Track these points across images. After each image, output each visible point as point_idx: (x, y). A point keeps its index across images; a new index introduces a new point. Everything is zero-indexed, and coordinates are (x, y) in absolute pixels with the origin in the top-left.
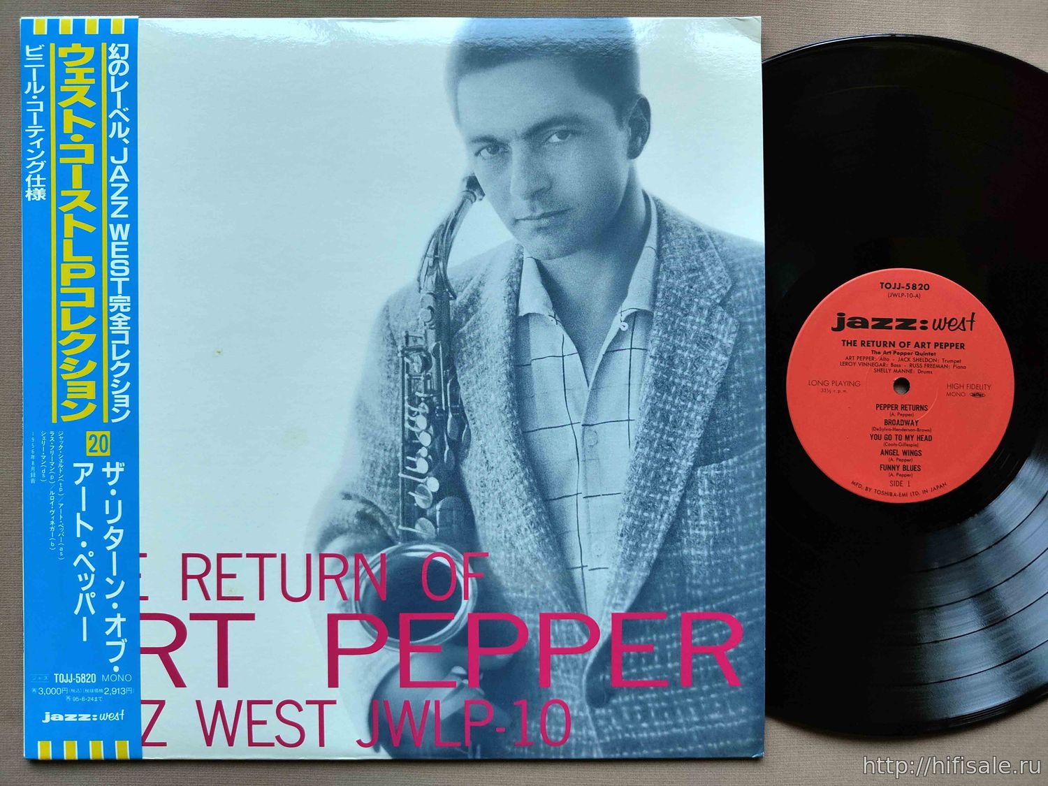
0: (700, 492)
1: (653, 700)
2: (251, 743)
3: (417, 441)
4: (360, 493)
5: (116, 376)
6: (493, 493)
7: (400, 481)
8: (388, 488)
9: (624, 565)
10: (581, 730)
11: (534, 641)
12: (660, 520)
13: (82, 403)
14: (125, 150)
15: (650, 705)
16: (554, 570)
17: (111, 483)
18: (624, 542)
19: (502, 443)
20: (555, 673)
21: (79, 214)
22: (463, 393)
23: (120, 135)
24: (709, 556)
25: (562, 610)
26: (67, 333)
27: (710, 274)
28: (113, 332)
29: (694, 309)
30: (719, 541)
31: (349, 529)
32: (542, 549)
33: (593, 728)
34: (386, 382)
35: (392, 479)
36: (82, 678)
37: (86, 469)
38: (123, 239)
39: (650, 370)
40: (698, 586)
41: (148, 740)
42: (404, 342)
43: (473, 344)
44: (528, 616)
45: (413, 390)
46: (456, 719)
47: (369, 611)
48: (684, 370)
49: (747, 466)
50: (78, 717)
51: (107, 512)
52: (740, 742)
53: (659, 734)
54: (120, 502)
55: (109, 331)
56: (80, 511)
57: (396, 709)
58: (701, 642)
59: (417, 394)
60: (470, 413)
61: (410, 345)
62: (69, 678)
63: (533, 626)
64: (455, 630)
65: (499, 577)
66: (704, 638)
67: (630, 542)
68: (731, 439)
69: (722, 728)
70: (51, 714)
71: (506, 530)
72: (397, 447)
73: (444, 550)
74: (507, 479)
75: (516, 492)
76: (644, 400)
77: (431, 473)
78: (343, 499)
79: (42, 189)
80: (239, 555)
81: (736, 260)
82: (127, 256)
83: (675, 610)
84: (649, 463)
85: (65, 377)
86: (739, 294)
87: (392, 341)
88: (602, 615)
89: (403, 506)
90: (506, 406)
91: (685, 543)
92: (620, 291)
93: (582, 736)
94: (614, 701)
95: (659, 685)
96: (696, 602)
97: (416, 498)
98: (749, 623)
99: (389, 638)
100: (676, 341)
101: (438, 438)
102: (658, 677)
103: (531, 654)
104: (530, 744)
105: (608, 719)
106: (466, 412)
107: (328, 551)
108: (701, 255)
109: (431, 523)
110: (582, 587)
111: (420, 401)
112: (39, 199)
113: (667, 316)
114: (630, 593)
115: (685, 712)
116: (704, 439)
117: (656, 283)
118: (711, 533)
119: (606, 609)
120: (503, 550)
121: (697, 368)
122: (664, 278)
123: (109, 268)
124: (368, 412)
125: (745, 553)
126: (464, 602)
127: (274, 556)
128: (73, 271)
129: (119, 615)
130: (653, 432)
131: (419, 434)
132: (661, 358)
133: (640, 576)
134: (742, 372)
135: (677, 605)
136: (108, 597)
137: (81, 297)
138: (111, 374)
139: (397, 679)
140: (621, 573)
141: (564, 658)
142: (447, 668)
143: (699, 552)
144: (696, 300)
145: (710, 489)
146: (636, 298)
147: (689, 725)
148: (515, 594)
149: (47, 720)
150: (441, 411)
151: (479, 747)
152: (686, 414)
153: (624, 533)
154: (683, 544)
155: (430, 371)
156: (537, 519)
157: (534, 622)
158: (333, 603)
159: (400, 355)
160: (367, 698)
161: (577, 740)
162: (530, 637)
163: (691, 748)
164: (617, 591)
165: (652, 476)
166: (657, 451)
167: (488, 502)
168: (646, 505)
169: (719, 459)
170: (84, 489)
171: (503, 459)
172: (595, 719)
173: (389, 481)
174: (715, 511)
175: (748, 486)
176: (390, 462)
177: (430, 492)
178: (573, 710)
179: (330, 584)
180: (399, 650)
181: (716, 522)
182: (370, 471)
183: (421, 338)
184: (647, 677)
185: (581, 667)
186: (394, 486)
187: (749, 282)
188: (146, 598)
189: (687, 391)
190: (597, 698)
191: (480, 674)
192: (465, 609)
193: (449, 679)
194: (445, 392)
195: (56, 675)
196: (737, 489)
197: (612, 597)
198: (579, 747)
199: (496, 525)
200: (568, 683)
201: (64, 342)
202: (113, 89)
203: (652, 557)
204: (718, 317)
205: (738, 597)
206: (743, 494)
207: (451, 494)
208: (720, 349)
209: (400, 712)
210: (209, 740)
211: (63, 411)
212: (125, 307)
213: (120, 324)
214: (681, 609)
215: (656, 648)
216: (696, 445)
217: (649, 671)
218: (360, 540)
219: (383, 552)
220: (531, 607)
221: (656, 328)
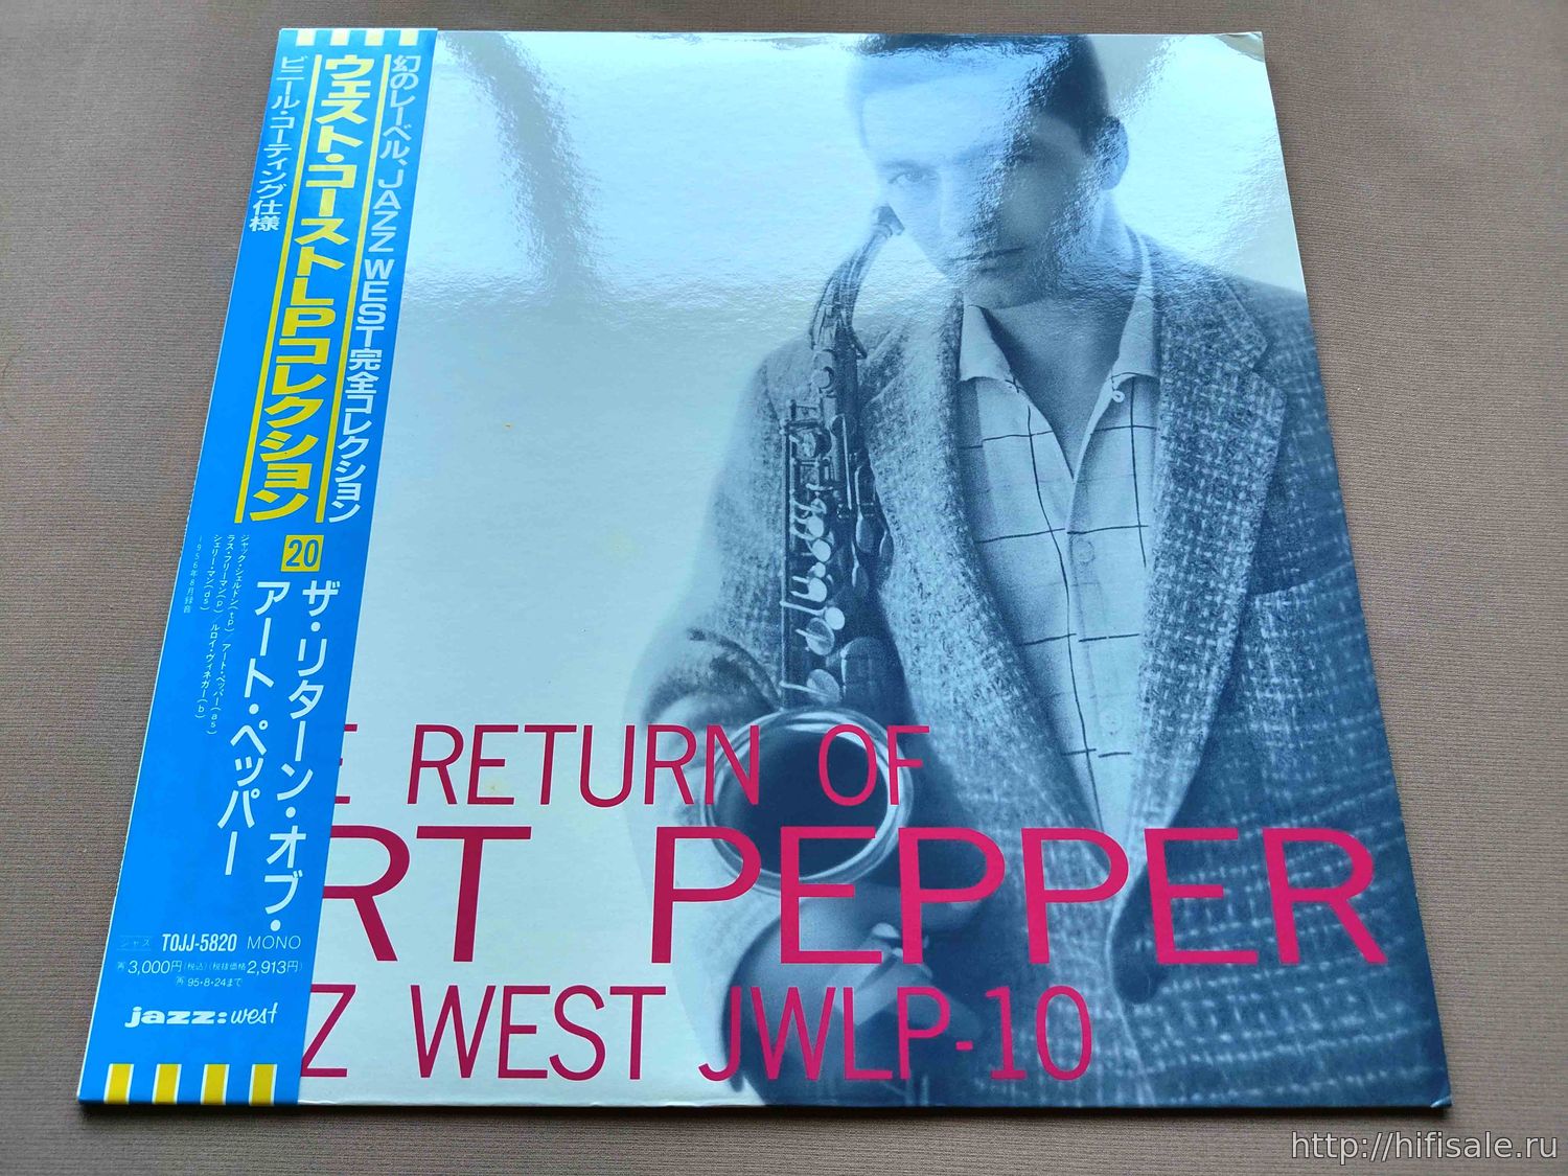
0: (1264, 634)
1: (1235, 989)
2: (504, 1072)
3: (808, 554)
4: (719, 630)
5: (344, 457)
6: (932, 633)
7: (783, 613)
8: (763, 624)
9: (1156, 748)
10: (1112, 1047)
11: (1016, 877)
12: (1207, 676)
13: (286, 495)
14: (401, 172)
15: (1230, 998)
16: (1041, 756)
17: (313, 613)
18: (1151, 710)
19: (943, 558)
20: (1057, 937)
21: (322, 247)
22: (879, 486)
23: (396, 155)
24: (1293, 733)
25: (1058, 823)
26: (280, 398)
27: (1234, 331)
28: (349, 397)
29: (1218, 375)
30: (1305, 710)
31: (698, 687)
32: (1017, 721)
33: (1133, 1043)
34: (761, 470)
35: (768, 609)
36: (212, 943)
37: (276, 591)
38: (382, 278)
39: (1162, 456)
40: (1282, 784)
41: (313, 1065)
42: (789, 415)
43: (894, 417)
44: (1002, 834)
45: (802, 480)
46: (884, 1022)
47: (729, 824)
48: (1215, 457)
49: (1331, 594)
50: (191, 1017)
51: (301, 658)
52: (1403, 1072)
53: (1255, 1056)
54: (324, 642)
55: (344, 395)
56: (256, 654)
57: (774, 1004)
58: (1303, 881)
59: (809, 486)
60: (891, 514)
61: (798, 419)
62: (189, 943)
63: (1011, 848)
64: (878, 858)
65: (948, 767)
66: (1308, 874)
67: (1162, 711)
68: (1299, 554)
69: (1365, 1043)
70: (142, 1012)
71: (957, 691)
72: (778, 563)
73: (854, 720)
74: (954, 612)
75: (969, 630)
76: (1159, 498)
77: (831, 602)
78: (691, 639)
79: (275, 217)
80: (514, 729)
81: (1270, 314)
82: (385, 300)
83: (1250, 825)
84: (1178, 589)
85: (265, 457)
86: (1279, 357)
87: (771, 413)
88: (1127, 832)
89: (788, 649)
90: (947, 505)
91: (1252, 713)
92: (1108, 350)
93: (1113, 1060)
94: (1166, 990)
95: (1241, 959)
96: (1285, 812)
97: (808, 640)
98: (1380, 847)
99: (762, 871)
100: (1197, 418)
101: (842, 550)
102: (1239, 945)
103: (1012, 902)
104: (1019, 1076)
105: (1157, 1025)
106: (885, 512)
107: (659, 723)
108: (1218, 306)
109: (832, 678)
110: (1090, 785)
111: (813, 497)
112: (268, 229)
113: (1179, 384)
114: (1171, 795)
115: (1297, 1014)
116: (1258, 555)
117: (1158, 341)
118: (1290, 696)
119: (1134, 821)
120: (954, 722)
121: (1233, 455)
122: (1169, 335)
123: (357, 314)
124: (733, 511)
125: (1353, 728)
126: (891, 808)
127: (572, 729)
128: (301, 317)
129: (295, 828)
130: (1178, 544)
131: (812, 543)
132: (1178, 439)
133: (1184, 766)
134: (1301, 460)
135: (1253, 815)
136: (281, 797)
137: (311, 350)
138: (337, 455)
139: (775, 948)
140: (1153, 761)
141: (1070, 909)
142: (865, 928)
143: (1276, 728)
144: (1219, 364)
145: (1279, 629)
146: (1132, 358)
147: (1307, 1038)
148: (977, 796)
149: (134, 1023)
150: (845, 511)
151: (925, 1082)
152: (1225, 518)
153: (1149, 696)
154: (1248, 713)
155: (828, 455)
156: (1006, 673)
157: (1015, 844)
158: (668, 809)
159: (782, 432)
160: (723, 980)
161: (1105, 1067)
162: (1007, 870)
163: (1316, 1085)
164: (1149, 791)
165: (1184, 609)
166: (1188, 572)
167: (925, 647)
168: (1180, 653)
169: (1286, 585)
170: (268, 621)
171: (946, 580)
172: (1134, 1024)
173: (765, 613)
174: (1293, 663)
175: (1337, 625)
176: (766, 583)
177: (829, 629)
178: (1093, 1007)
179: (664, 776)
180: (779, 893)
181: (1296, 681)
182: (736, 596)
183: (815, 409)
184: (1218, 945)
185: (1100, 924)
186: (773, 619)
187: (1292, 342)
188: (345, 800)
189: (1222, 486)
190: (1136, 983)
191: (923, 937)
192: (894, 820)
193: (868, 947)
194: (852, 483)
195: (166, 936)
196: (1320, 629)
197: (1142, 801)
198: (1110, 1082)
199: (938, 682)
200: (1080, 956)
201: (271, 411)
202: (393, 104)
203: (1200, 736)
204: (1255, 386)
205: (1353, 802)
206: (1333, 636)
207: (863, 634)
208: (1263, 429)
209: (781, 1010)
210: (426, 1064)
211: (254, 505)
212: (372, 364)
213: (362, 386)
214: (1262, 822)
215: (1227, 891)
216: (1246, 564)
217: (1223, 933)
218: (718, 703)
219: (754, 723)
220: (1006, 818)
221: (1166, 399)
